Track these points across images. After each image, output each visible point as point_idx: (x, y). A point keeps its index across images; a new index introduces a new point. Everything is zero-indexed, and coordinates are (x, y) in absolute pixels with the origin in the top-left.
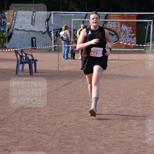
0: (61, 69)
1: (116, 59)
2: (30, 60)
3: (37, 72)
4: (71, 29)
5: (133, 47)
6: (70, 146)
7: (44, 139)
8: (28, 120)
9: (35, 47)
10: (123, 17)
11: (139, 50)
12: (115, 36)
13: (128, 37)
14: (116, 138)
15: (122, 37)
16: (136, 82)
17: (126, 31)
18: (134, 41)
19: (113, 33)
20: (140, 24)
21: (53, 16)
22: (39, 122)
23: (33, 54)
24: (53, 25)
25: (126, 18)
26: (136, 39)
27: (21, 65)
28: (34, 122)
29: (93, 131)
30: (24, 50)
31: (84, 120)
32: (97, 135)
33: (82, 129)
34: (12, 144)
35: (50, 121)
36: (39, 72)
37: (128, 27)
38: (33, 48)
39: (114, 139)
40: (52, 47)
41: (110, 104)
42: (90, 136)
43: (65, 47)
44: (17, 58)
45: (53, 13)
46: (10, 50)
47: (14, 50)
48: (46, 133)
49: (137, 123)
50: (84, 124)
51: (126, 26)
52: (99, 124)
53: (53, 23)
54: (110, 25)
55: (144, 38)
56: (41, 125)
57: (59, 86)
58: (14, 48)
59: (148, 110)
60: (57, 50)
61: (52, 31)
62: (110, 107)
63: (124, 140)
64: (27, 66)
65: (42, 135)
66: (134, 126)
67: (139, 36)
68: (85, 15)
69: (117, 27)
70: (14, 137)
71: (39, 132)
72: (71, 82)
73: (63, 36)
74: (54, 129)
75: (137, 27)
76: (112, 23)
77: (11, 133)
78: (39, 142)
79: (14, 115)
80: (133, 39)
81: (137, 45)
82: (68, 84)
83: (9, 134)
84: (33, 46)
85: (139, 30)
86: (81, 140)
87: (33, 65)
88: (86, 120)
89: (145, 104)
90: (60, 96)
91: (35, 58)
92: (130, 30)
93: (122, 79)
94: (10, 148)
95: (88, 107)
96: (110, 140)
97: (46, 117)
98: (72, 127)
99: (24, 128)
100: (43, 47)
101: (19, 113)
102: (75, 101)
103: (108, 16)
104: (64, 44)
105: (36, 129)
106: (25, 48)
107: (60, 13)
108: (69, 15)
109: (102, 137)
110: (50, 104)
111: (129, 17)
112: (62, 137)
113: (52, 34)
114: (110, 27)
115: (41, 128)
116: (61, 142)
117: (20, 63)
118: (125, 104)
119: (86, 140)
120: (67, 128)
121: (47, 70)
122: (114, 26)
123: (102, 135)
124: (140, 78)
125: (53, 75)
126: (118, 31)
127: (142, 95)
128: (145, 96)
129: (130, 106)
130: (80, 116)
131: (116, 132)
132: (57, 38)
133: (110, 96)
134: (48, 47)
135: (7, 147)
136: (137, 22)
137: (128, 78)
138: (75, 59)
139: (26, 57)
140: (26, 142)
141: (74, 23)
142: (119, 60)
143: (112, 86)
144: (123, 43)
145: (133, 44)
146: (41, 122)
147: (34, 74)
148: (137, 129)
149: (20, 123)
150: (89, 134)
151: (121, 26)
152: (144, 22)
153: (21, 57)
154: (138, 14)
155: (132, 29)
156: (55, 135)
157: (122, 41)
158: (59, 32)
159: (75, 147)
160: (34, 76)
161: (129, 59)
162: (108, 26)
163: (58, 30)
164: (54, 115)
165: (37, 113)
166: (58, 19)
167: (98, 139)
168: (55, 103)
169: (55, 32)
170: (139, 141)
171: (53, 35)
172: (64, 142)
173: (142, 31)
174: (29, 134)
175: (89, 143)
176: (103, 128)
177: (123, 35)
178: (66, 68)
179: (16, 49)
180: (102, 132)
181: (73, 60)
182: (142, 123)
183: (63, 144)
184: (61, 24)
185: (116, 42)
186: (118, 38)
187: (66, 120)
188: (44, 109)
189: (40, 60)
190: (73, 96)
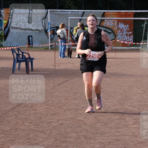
0: (57, 68)
1: (113, 57)
2: (27, 58)
3: (33, 70)
4: (68, 27)
5: (130, 45)
6: (66, 144)
7: (41, 137)
8: (24, 118)
9: (32, 46)
10: (120, 15)
11: (136, 48)
12: (112, 34)
13: (125, 35)
14: (112, 136)
15: (119, 36)
16: (133, 80)
17: (123, 29)
18: (131, 39)
19: (110, 31)
20: (137, 22)
21: (50, 14)
22: (35, 120)
23: (29, 52)
24: (50, 23)
25: (123, 16)
26: (133, 37)
27: (18, 63)
28: (31, 120)
29: (89, 129)
30: (20, 49)
31: (80, 119)
32: (93, 133)
33: (78, 127)
34: (9, 143)
35: (46, 120)
36: (35, 70)
37: (125, 25)
38: (30, 46)
39: (110, 137)
40: (49, 45)
41: (107, 102)
42: (86, 134)
43: (62, 45)
44: (14, 57)
45: (50, 11)
46: (7, 48)
47: (10, 48)
48: (42, 132)
49: (133, 121)
50: (80, 122)
51: (123, 24)
52: (95, 123)
53: (50, 21)
54: (107, 23)
55: (141, 36)
56: (37, 123)
57: (56, 84)
58: (11, 47)
59: (144, 108)
60: (54, 48)
61: (49, 29)
62: (106, 105)
63: (120, 139)
64: (23, 65)
65: (39, 133)
66: (130, 125)
67: (137, 34)
68: (82, 13)
69: (114, 25)
70: (10, 135)
71: (35, 130)
72: (67, 81)
73: (60, 34)
74: (51, 127)
75: (134, 25)
76: (109, 21)
77: (7, 131)
78: (35, 140)
79: (10, 114)
80: (130, 37)
81: (134, 43)
82: (64, 82)
83: (6, 132)
84: (29, 44)
85: (136, 28)
86: (77, 138)
87: (30, 63)
88: (82, 118)
89: (141, 102)
90: (56, 95)
91: (31, 57)
92: (127, 28)
93: (118, 77)
94: (6, 146)
95: (84, 105)
96: (105, 138)
97: (42, 116)
98: (68, 125)
99: (20, 127)
100: (39, 45)
101: (16, 112)
102: (71, 99)
103: (105, 13)
104: (61, 42)
105: (32, 127)
106: (22, 47)
107: (57, 11)
108: (66, 13)
109: (98, 135)
110: (46, 102)
111: (126, 15)
112: (58, 135)
113: (49, 32)
114: (107, 25)
115: (37, 127)
116: (57, 140)
117: (16, 61)
118: (121, 102)
119: (82, 138)
120: (63, 127)
121: (43, 68)
122: (111, 24)
123: (98, 134)
124: (137, 76)
125: (50, 74)
126: (115, 29)
127: (139, 94)
128: (142, 94)
129: (126, 104)
130: (77, 114)
131: (112, 131)
132: (54, 37)
133: (106, 94)
134: (44, 45)
135: (3, 146)
136: (134, 20)
137: (125, 77)
138: (72, 58)
139: (23, 56)
140: (22, 140)
141: (70, 22)
142: (115, 58)
143: (108, 84)
144: (120, 41)
145: (130, 42)
146: (37, 120)
147: (30, 72)
148: (133, 127)
149: (16, 121)
150: (85, 132)
151: (118, 24)
152: (142, 20)
153: (18, 55)
154: (136, 12)
155: (130, 27)
156: (51, 133)
157: (119, 39)
158: (56, 30)
159: (71, 146)
160: (30, 74)
161: (126, 57)
162: (105, 24)
163: (55, 28)
164: (50, 114)
165: (33, 111)
166: (54, 17)
167: (94, 137)
168: (51, 102)
169: (52, 30)
170: (135, 139)
171: (49, 34)
172: (60, 140)
173: (139, 29)
174: (25, 132)
175: (85, 142)
176: (99, 126)
177: (120, 34)
178: (63, 67)
179: (13, 48)
180: (98, 130)
181: (70, 59)
182: (138, 121)
183: (59, 142)
184: (58, 22)
185: (113, 40)
186: (115, 36)
187: (62, 118)
188: (41, 108)
189: (36, 59)
190: (70, 94)
